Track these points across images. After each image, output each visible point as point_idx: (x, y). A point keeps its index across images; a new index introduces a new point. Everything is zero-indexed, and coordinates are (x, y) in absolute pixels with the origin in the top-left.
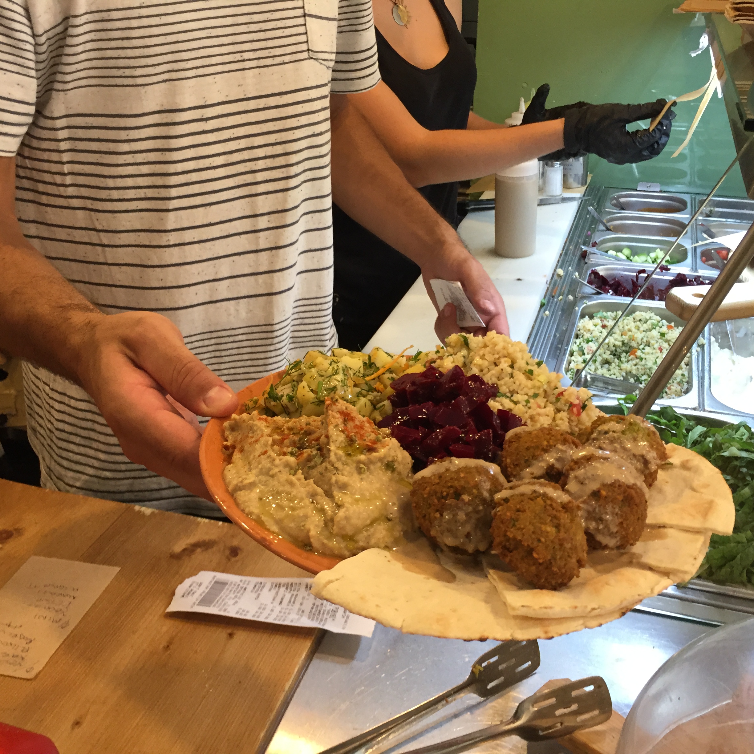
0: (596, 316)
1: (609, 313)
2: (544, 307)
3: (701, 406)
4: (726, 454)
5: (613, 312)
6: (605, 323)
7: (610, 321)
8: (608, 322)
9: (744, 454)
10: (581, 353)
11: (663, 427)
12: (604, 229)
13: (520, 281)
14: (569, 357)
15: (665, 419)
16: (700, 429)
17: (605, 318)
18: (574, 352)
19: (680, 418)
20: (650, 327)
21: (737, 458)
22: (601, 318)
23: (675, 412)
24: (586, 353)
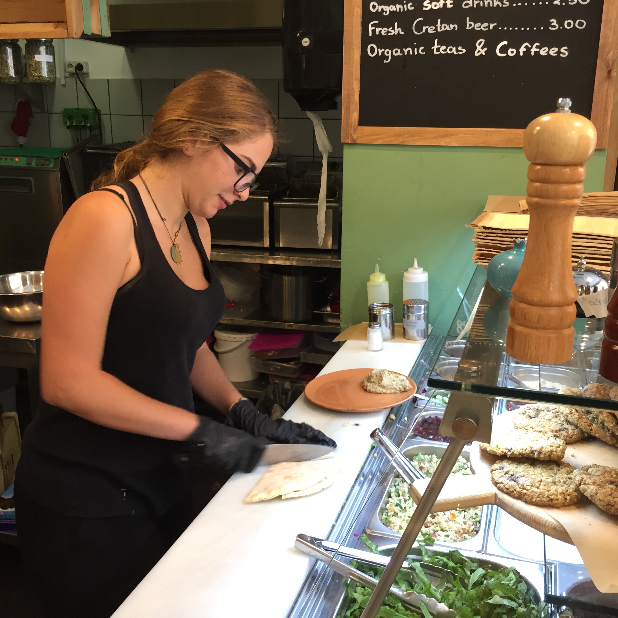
0: (415, 459)
1: (426, 456)
2: (374, 449)
3: (483, 550)
4: (491, 601)
5: (429, 455)
6: (422, 465)
7: (426, 463)
8: (425, 464)
9: (506, 602)
10: (397, 494)
11: (449, 571)
12: (435, 374)
13: (357, 427)
14: (387, 499)
15: (453, 562)
16: (480, 571)
17: (423, 460)
18: (391, 493)
19: (466, 561)
20: (458, 468)
21: (500, 606)
22: (419, 460)
23: (462, 555)
24: (401, 495)
